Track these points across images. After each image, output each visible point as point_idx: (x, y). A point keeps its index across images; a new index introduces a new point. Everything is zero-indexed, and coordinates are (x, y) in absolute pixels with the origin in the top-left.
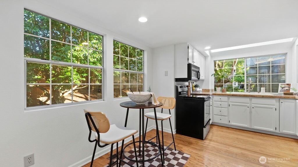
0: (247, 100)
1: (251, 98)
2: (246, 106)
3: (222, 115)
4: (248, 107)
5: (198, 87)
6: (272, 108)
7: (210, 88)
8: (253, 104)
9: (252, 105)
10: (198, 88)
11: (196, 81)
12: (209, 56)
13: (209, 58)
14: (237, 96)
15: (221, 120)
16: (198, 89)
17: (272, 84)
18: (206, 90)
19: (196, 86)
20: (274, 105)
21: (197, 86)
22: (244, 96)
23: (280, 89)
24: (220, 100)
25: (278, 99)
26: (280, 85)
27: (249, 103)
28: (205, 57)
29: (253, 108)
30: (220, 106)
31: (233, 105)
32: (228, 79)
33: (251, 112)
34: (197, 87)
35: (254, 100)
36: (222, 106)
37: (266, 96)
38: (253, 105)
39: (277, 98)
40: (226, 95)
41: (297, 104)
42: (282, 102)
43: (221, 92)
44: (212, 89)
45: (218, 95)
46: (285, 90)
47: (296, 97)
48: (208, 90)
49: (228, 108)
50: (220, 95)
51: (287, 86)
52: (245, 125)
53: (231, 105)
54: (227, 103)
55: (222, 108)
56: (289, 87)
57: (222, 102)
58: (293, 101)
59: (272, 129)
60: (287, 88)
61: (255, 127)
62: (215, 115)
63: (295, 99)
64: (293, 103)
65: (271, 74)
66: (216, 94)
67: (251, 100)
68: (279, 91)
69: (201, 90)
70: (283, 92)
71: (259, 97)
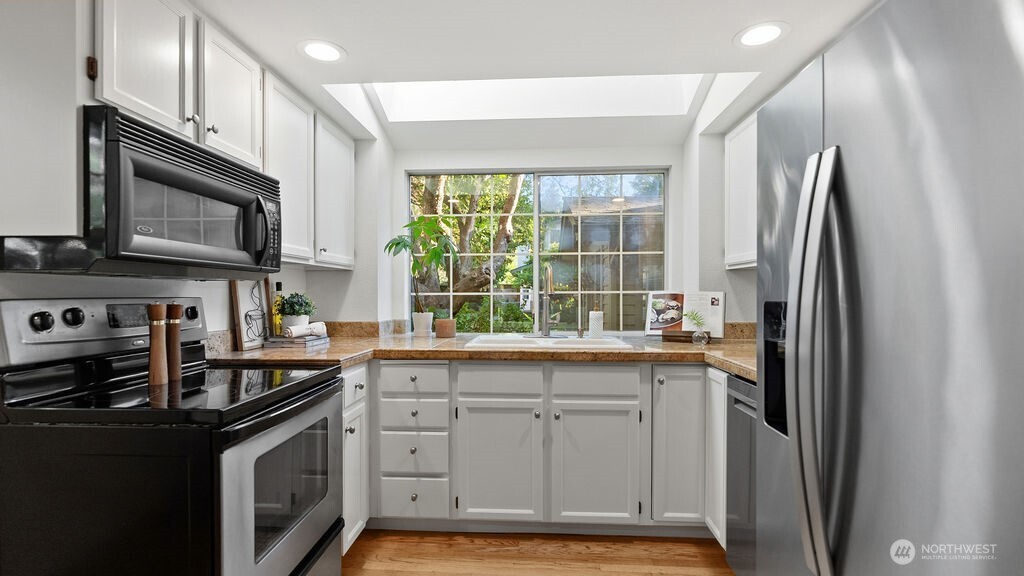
0: (532, 377)
1: (548, 365)
2: (528, 410)
3: (423, 470)
4: (537, 416)
5: (299, 314)
6: (626, 413)
7: (383, 315)
8: (558, 396)
9: (555, 401)
10: (305, 319)
12: (376, 140)
13: (379, 150)
14: (489, 359)
15: (414, 499)
16: (300, 326)
17: (624, 295)
18: (359, 325)
19: (288, 307)
20: (634, 397)
21: (292, 305)
23: (650, 316)
24: (411, 387)
25: (647, 367)
26: (651, 301)
27: (542, 393)
28: (359, 142)
29: (557, 418)
30: (412, 422)
31: (471, 410)
32: (482, 274)
33: (547, 441)
34: (294, 313)
35: (563, 377)
36: (422, 421)
37: (609, 354)
38: (558, 402)
39: (644, 361)
40: (441, 356)
41: (710, 385)
42: (661, 382)
43: (434, 334)
44: (395, 321)
45: (400, 356)
46: (666, 322)
47: (706, 352)
48: (372, 330)
49: (449, 429)
50: (413, 358)
51: (673, 303)
52: (525, 513)
53: (467, 411)
54: (446, 400)
55: (423, 433)
56: (680, 309)
57: (422, 400)
58: (697, 372)
59: (626, 515)
60: (672, 314)
61: (564, 514)
62: (385, 476)
63: (702, 363)
64: (697, 385)
65: (621, 253)
66: (390, 351)
67: (548, 379)
68: (648, 325)
69: (320, 328)
70: (660, 332)
71: (580, 358)
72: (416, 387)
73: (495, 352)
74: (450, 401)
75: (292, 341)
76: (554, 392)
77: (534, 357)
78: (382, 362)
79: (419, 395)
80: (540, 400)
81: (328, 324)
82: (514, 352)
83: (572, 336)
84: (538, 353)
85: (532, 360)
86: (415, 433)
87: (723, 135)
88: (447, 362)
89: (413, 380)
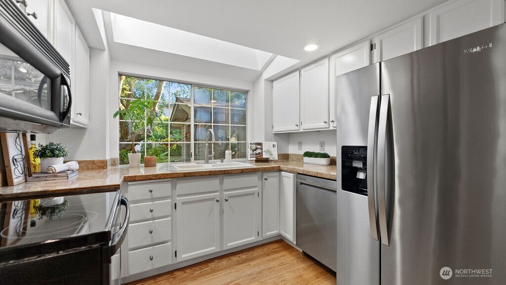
0: (214, 183)
1: (221, 176)
2: (213, 199)
3: (156, 241)
4: (218, 201)
5: (58, 156)
6: (253, 194)
7: (108, 158)
8: (226, 190)
9: (225, 193)
10: (61, 159)
11: (46, 126)
12: (105, 50)
14: (194, 176)
15: (151, 259)
16: (58, 165)
18: (93, 162)
19: (48, 152)
20: (256, 187)
21: (52, 151)
22: (210, 175)
23: (250, 152)
24: (149, 196)
25: (260, 173)
27: (219, 190)
28: (92, 49)
29: (227, 200)
30: (149, 215)
31: (184, 203)
33: (222, 212)
34: (54, 155)
35: (229, 181)
36: (155, 214)
39: (259, 171)
40: (168, 176)
41: (282, 178)
42: (266, 179)
43: (144, 165)
44: (111, 159)
45: (142, 179)
46: (257, 154)
47: (281, 166)
48: (102, 164)
49: (171, 216)
50: (150, 179)
51: (259, 147)
52: (211, 249)
53: (181, 204)
54: (170, 200)
55: (156, 221)
56: (262, 149)
57: (156, 202)
58: (277, 174)
59: (253, 238)
60: (259, 151)
61: (229, 245)
62: (130, 251)
63: (279, 170)
64: (277, 179)
65: (230, 125)
66: (135, 177)
67: (221, 183)
68: (249, 156)
69: (74, 165)
70: (255, 159)
71: (236, 172)
72: (152, 195)
73: (198, 172)
74: (172, 201)
75: (55, 175)
76: (224, 188)
77: (216, 173)
78: (129, 183)
79: (153, 199)
80: (218, 193)
81: (79, 162)
82: (207, 172)
83: (218, 162)
84: (218, 171)
85: (215, 174)
86: (151, 221)
87: (272, 81)
88: (171, 179)
89: (151, 191)
